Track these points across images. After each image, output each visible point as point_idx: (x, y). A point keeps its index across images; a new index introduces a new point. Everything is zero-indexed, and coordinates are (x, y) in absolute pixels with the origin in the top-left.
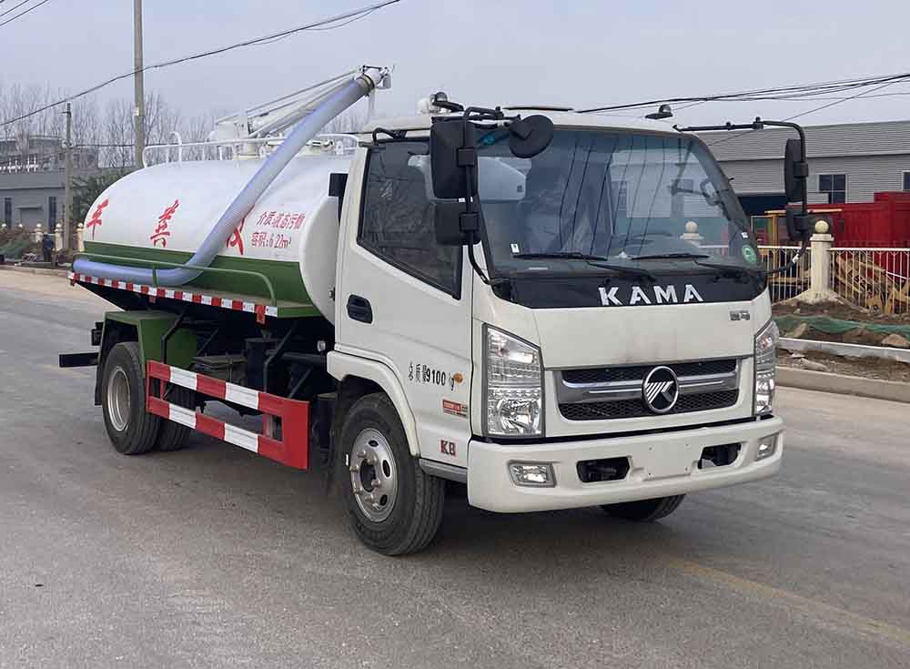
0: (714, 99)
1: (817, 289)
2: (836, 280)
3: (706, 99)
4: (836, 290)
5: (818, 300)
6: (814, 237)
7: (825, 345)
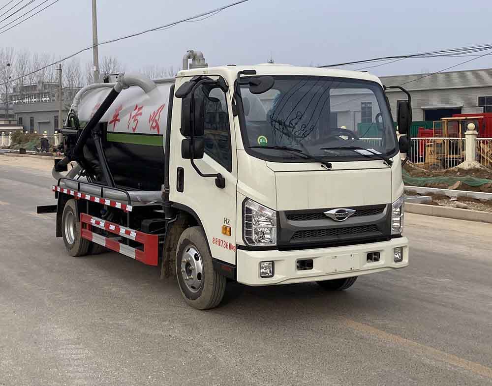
1: (469, 161)
2: (480, 156)
4: (480, 161)
5: (469, 167)
6: (467, 132)
7: (469, 193)
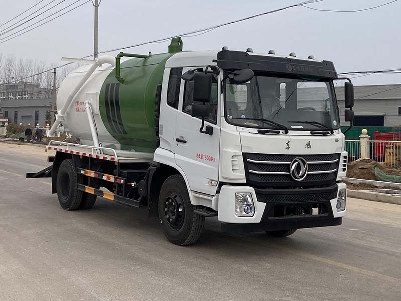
0: (378, 72)
3: (374, 72)
